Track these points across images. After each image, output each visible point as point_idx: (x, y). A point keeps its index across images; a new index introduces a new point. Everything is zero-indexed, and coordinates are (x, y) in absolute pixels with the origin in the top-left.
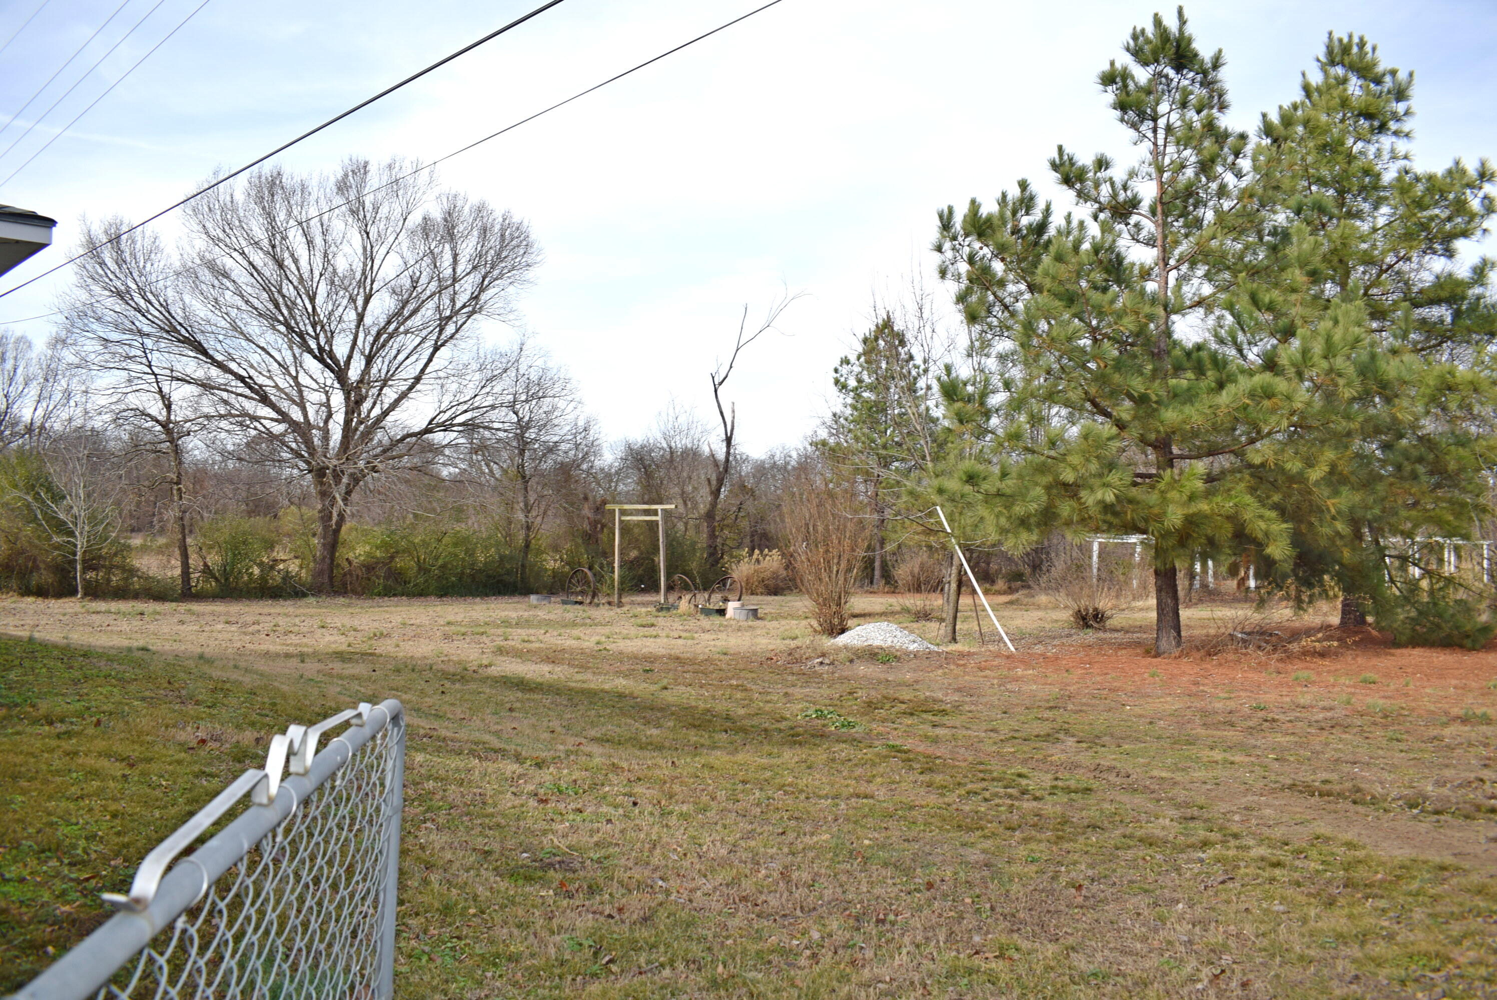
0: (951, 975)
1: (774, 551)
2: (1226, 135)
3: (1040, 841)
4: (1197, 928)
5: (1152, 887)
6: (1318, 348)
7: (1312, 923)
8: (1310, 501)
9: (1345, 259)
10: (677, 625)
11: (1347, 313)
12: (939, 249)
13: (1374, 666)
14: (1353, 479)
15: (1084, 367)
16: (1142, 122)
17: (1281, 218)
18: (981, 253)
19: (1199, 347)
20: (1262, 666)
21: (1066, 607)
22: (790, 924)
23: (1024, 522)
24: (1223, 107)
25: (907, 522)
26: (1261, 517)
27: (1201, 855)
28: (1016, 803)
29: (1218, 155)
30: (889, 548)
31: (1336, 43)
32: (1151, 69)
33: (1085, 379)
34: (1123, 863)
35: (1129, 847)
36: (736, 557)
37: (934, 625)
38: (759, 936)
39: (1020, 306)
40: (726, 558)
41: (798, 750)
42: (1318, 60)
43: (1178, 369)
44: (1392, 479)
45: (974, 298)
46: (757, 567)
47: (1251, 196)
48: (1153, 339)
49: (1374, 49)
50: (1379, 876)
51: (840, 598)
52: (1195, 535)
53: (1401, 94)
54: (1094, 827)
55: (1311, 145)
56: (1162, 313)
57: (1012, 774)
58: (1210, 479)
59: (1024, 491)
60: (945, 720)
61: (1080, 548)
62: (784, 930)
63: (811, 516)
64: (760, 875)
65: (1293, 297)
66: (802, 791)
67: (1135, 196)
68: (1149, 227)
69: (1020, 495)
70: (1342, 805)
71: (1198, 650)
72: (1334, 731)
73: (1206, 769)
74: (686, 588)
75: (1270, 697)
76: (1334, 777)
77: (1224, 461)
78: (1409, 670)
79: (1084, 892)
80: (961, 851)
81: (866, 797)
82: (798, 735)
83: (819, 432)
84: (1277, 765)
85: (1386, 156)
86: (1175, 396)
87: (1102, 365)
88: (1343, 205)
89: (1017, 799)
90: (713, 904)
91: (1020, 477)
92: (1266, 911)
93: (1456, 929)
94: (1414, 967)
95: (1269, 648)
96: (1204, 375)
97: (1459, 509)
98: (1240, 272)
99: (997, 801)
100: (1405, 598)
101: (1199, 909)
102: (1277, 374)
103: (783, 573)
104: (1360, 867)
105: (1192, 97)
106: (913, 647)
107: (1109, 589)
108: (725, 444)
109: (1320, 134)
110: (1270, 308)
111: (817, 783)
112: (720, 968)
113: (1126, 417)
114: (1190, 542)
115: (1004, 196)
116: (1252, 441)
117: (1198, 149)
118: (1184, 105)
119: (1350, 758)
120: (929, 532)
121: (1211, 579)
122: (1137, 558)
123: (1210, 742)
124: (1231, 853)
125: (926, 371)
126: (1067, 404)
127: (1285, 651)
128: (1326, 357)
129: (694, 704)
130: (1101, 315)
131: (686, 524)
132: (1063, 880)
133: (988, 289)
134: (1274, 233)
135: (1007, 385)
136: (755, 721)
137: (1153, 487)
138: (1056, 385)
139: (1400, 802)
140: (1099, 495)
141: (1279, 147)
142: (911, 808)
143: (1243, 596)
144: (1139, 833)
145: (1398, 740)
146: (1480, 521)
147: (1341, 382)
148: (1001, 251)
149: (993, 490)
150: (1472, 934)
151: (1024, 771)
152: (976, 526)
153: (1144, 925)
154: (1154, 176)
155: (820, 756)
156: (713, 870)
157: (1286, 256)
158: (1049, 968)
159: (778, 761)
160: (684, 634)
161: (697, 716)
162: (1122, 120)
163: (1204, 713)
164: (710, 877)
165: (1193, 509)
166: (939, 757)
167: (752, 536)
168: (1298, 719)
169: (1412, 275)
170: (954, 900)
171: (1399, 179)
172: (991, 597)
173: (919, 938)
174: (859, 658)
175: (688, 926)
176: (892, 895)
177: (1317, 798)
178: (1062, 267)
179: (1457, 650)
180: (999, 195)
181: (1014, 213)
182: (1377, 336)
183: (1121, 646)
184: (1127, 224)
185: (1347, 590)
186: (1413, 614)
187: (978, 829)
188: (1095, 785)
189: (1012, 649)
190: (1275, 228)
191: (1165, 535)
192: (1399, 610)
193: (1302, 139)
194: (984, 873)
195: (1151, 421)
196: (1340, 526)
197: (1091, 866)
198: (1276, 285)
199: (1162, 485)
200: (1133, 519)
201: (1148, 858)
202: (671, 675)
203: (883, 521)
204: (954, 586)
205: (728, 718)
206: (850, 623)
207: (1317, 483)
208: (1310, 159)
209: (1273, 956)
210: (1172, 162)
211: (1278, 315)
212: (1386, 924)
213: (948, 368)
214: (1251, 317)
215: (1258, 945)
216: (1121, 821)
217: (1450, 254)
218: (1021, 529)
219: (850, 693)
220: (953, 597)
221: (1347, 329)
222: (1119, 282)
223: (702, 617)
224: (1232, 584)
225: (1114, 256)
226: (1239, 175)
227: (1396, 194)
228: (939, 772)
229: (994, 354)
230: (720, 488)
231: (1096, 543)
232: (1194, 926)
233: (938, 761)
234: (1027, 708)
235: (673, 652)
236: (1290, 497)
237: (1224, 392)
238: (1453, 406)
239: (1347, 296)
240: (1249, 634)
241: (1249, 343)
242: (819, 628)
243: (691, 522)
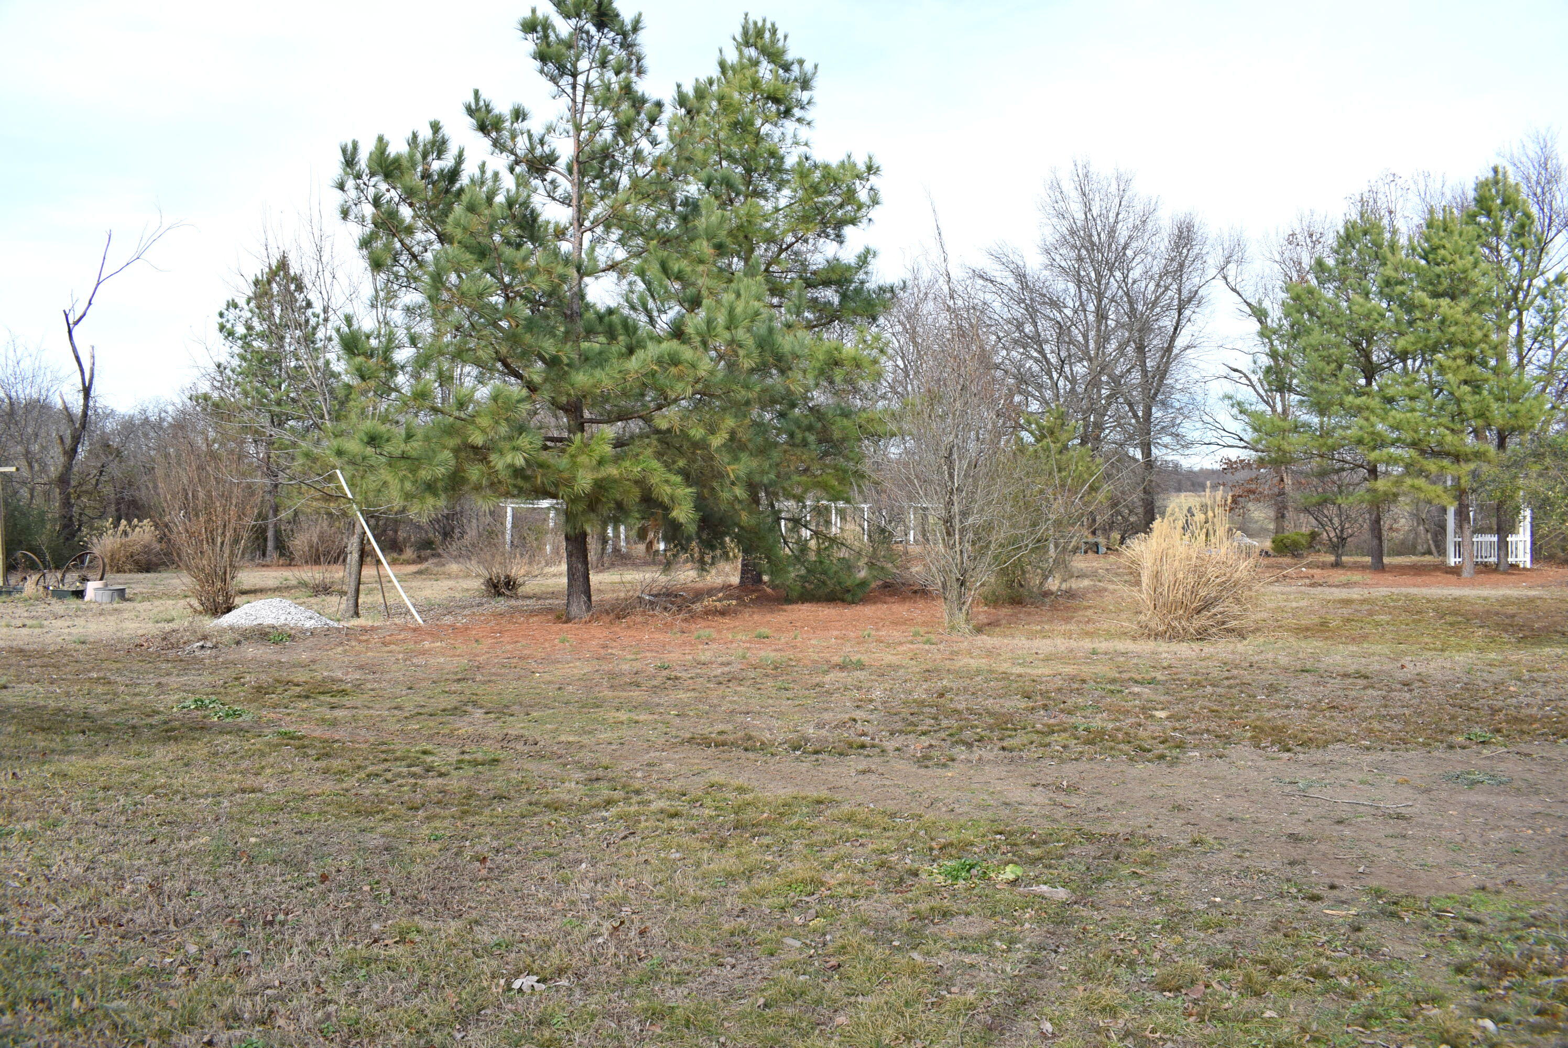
0: (348, 968)
1: (145, 521)
2: (643, 101)
3: (444, 818)
4: (599, 885)
5: (556, 851)
6: (721, 319)
7: (705, 866)
8: (712, 467)
9: (750, 235)
10: (21, 611)
11: (748, 287)
12: (341, 187)
13: (768, 622)
14: (750, 446)
15: (495, 325)
16: (561, 76)
17: (693, 189)
18: (388, 196)
19: (610, 312)
20: (668, 626)
21: (478, 575)
22: (162, 941)
23: (430, 487)
24: (640, 72)
25: (304, 487)
26: (667, 481)
27: (605, 814)
28: (420, 782)
29: (634, 120)
30: (283, 515)
31: (751, 26)
32: (573, 22)
33: (496, 338)
34: (528, 831)
35: (535, 814)
36: (97, 529)
37: (334, 599)
38: (124, 960)
39: (429, 256)
40: (85, 530)
41: (173, 746)
42: (734, 39)
43: (590, 332)
44: (785, 447)
45: (378, 244)
46: (124, 540)
47: (665, 165)
48: (566, 301)
49: (786, 37)
50: (765, 815)
51: (225, 573)
52: (604, 500)
53: (805, 84)
54: (501, 798)
55: (724, 121)
56: (575, 274)
57: (417, 752)
58: (619, 443)
59: (430, 453)
60: (345, 701)
61: (492, 513)
62: (155, 949)
63: (191, 481)
64: (124, 892)
65: (701, 268)
66: (178, 792)
67: (553, 152)
68: (565, 186)
69: (427, 458)
70: (736, 753)
71: (608, 613)
72: (730, 684)
73: (612, 730)
74: (32, 566)
75: (674, 656)
76: (729, 727)
77: (635, 426)
78: (798, 624)
79: (488, 864)
80: (360, 837)
81: (253, 791)
82: (173, 730)
83: (200, 385)
84: (678, 720)
85: (789, 141)
86: (587, 359)
87: (514, 324)
88: (750, 183)
89: (421, 777)
90: (66, 932)
91: (427, 438)
92: (663, 861)
93: (829, 855)
94: (792, 894)
95: (674, 608)
96: (616, 339)
97: (843, 475)
98: (652, 239)
99: (400, 781)
100: (796, 557)
101: (601, 866)
102: (684, 343)
103: (157, 547)
104: (749, 809)
105: (611, 57)
106: (309, 624)
107: (522, 555)
108: (81, 395)
109: (732, 112)
110: (679, 277)
111: (195, 781)
112: (76, 1003)
113: (537, 379)
114: (599, 506)
115: (415, 136)
116: (659, 408)
117: (615, 111)
118: (603, 64)
119: (744, 709)
120: (328, 498)
121: (623, 544)
122: (551, 524)
123: (616, 703)
124: (633, 809)
125: (326, 320)
126: (477, 363)
127: (690, 611)
128: (728, 328)
129: (42, 703)
130: (513, 271)
131: (32, 491)
132: (468, 854)
133: (394, 235)
134: (686, 202)
135: (413, 341)
136: (121, 718)
137: (563, 451)
138: (466, 343)
139: (786, 746)
140: (509, 459)
141: (692, 118)
142: (305, 798)
143: (652, 559)
144: (544, 799)
145: (786, 689)
146: (859, 486)
147: (741, 352)
148: (409, 195)
149: (398, 453)
150: (842, 858)
151: (429, 747)
152: (379, 491)
153: (548, 889)
154: (571, 133)
155: (199, 750)
156: (65, 892)
157: (695, 227)
158: (451, 946)
159: (149, 761)
160: (28, 622)
161: (46, 717)
162: (542, 71)
163: (612, 675)
164: (61, 900)
165: (602, 473)
166: (336, 741)
167: (118, 504)
168: (698, 676)
169: (809, 256)
170: (351, 890)
171: (800, 164)
172: (398, 567)
173: (312, 935)
174: (247, 639)
175: (34, 961)
176: (282, 893)
177: (713, 749)
178: (474, 218)
179: (840, 604)
180: (410, 136)
181: (425, 156)
182: (775, 312)
183: (533, 613)
184: (544, 180)
185: (746, 551)
186: (803, 572)
187: (378, 813)
188: (501, 755)
189: (420, 621)
190: (687, 198)
191: (574, 500)
192: (791, 569)
193: (715, 113)
194: (383, 858)
195: (562, 384)
196: (739, 492)
197: (496, 837)
198: (686, 255)
199: (572, 450)
200: (543, 483)
201: (553, 823)
202: (12, 671)
203: (276, 486)
204: (356, 556)
205: (86, 716)
206: (237, 600)
207: (718, 449)
208: (722, 135)
209: (669, 902)
210: (590, 121)
211: (685, 283)
212: (770, 858)
213: (348, 320)
214: (661, 285)
215: (656, 893)
216: (528, 789)
217: (839, 238)
218: (427, 495)
219: (236, 679)
220: (355, 569)
221: (747, 303)
222: (533, 239)
223: (54, 601)
224: (641, 547)
225: (528, 212)
226: (654, 143)
227: (796, 177)
228: (337, 756)
229: (399, 307)
230: (76, 446)
231: (510, 508)
232: (596, 883)
233: (336, 745)
234: (434, 682)
235: (15, 643)
236: (694, 461)
237: (633, 358)
238: (838, 379)
239: (750, 271)
240: (655, 596)
241: (659, 311)
242: (200, 608)
243: (38, 488)
